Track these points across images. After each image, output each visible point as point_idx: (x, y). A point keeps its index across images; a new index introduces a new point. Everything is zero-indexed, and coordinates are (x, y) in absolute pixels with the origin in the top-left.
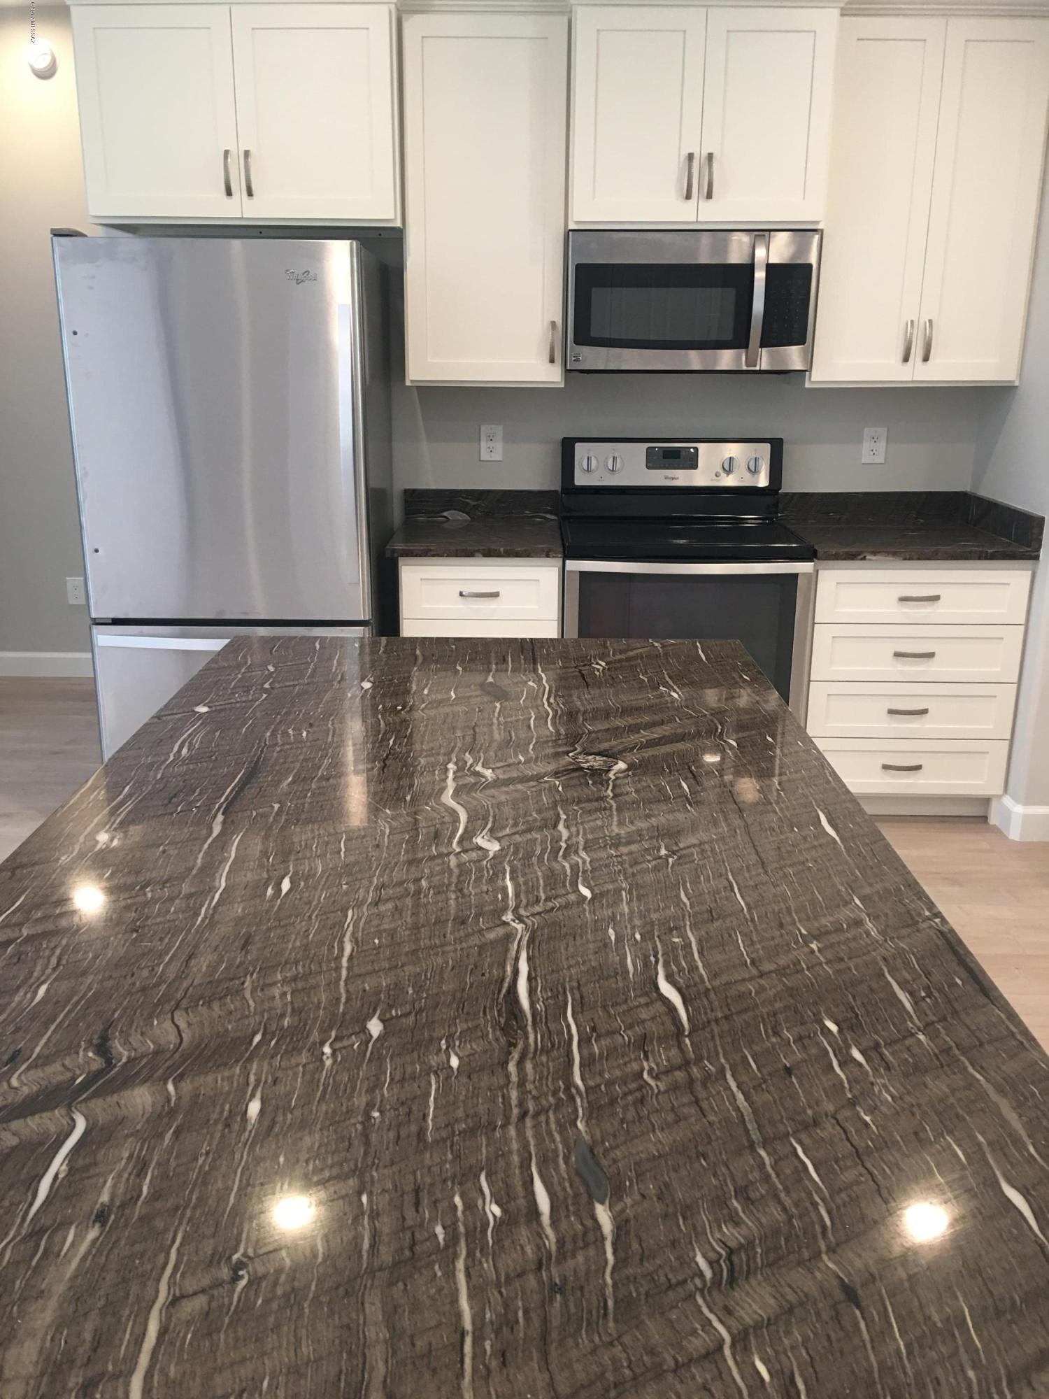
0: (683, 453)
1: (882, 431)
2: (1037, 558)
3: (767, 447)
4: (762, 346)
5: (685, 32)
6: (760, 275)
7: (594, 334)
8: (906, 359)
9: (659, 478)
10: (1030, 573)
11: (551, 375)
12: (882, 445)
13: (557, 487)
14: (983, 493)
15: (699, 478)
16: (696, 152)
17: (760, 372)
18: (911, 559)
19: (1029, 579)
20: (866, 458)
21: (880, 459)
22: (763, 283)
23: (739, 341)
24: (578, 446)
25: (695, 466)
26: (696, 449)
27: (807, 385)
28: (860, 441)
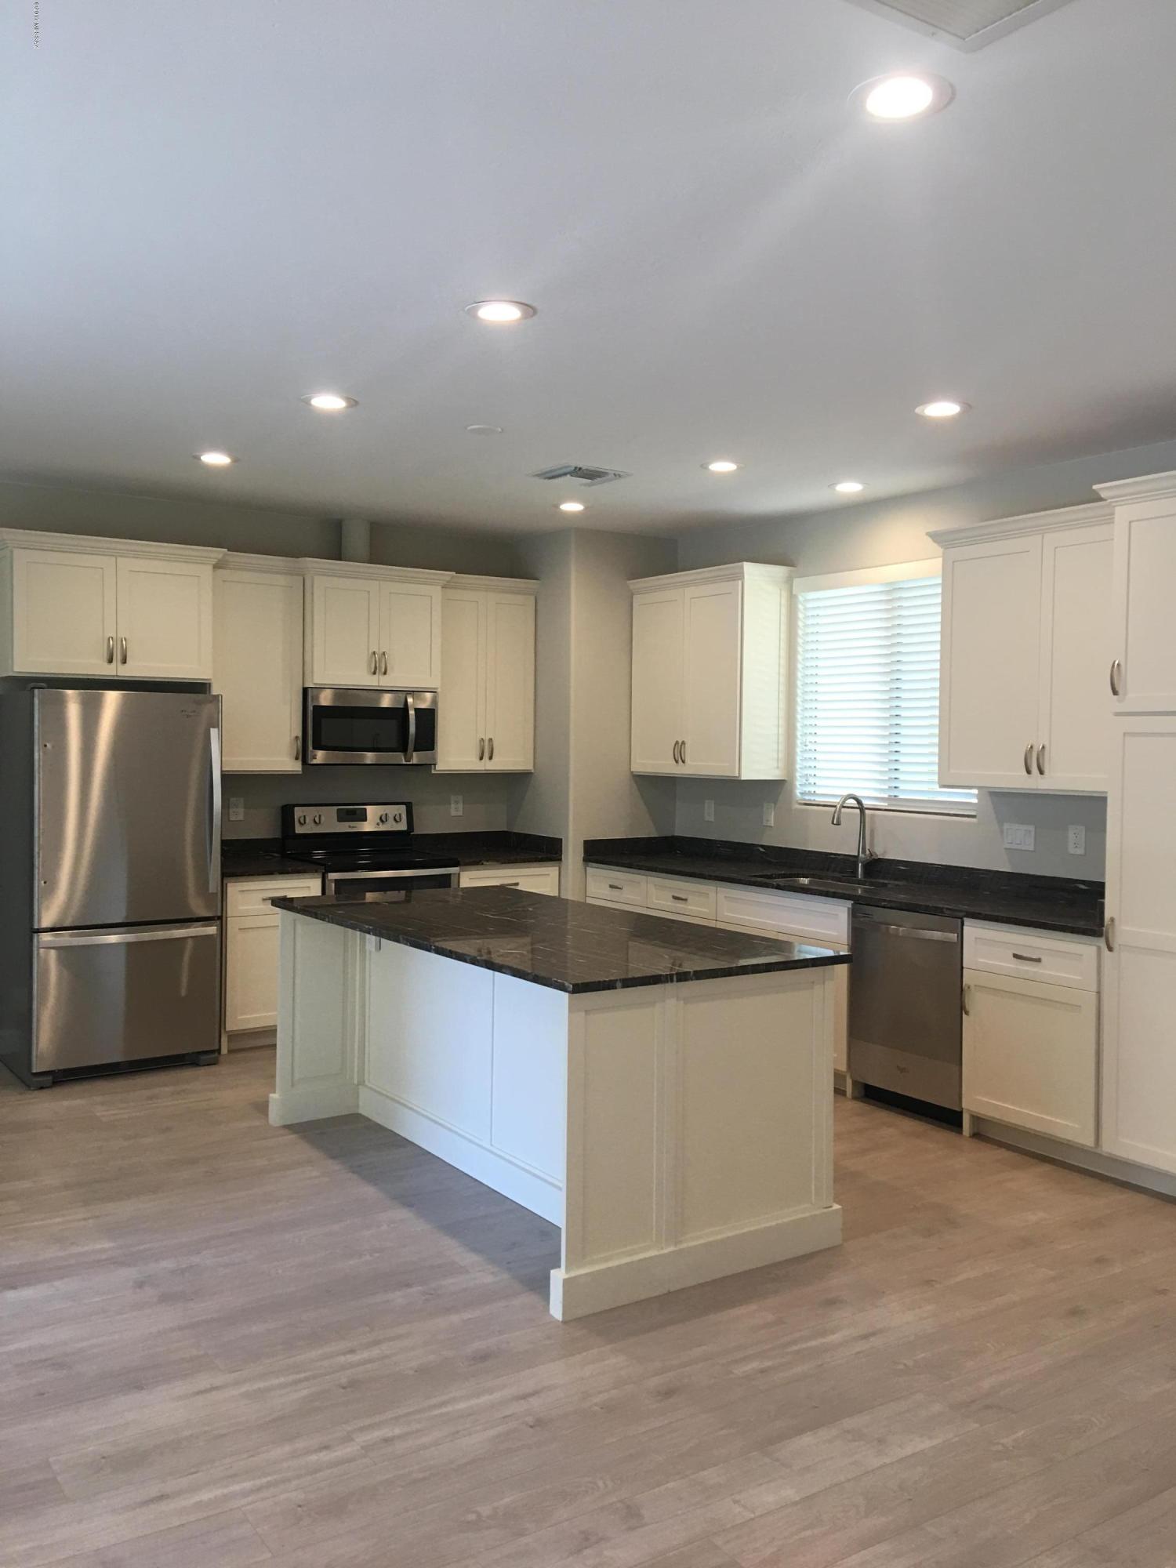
0: (358, 812)
1: (460, 798)
2: (560, 860)
3: (403, 807)
4: (415, 751)
5: (369, 592)
6: (412, 712)
7: (323, 743)
8: (481, 758)
9: (345, 827)
10: (558, 868)
11: (296, 767)
12: (461, 806)
13: (278, 835)
14: (516, 830)
15: (368, 827)
16: (376, 650)
17: (412, 765)
18: (505, 863)
19: (557, 873)
20: (453, 813)
21: (460, 813)
22: (414, 717)
23: (403, 748)
24: (296, 809)
25: (365, 820)
26: (365, 809)
27: (433, 772)
28: (450, 804)
